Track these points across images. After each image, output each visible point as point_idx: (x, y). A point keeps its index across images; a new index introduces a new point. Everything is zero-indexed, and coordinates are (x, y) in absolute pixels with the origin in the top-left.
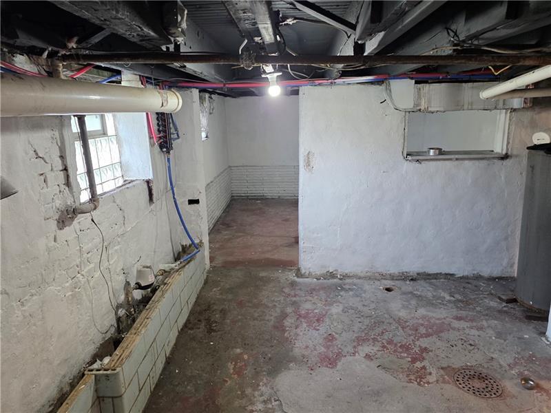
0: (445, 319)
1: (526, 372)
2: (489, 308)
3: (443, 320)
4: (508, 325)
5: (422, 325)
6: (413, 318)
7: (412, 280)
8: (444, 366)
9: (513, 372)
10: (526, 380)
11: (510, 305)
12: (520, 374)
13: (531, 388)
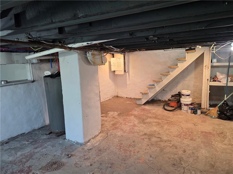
0: (31, 151)
1: (67, 153)
2: (44, 139)
3: (30, 152)
4: (54, 142)
5: (23, 158)
6: (17, 158)
7: (6, 143)
8: (40, 168)
9: (63, 155)
10: (68, 155)
11: (50, 135)
12: (65, 155)
13: (70, 157)
